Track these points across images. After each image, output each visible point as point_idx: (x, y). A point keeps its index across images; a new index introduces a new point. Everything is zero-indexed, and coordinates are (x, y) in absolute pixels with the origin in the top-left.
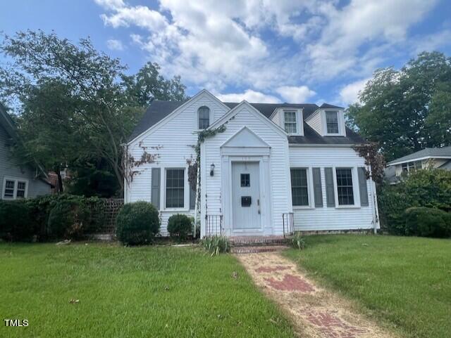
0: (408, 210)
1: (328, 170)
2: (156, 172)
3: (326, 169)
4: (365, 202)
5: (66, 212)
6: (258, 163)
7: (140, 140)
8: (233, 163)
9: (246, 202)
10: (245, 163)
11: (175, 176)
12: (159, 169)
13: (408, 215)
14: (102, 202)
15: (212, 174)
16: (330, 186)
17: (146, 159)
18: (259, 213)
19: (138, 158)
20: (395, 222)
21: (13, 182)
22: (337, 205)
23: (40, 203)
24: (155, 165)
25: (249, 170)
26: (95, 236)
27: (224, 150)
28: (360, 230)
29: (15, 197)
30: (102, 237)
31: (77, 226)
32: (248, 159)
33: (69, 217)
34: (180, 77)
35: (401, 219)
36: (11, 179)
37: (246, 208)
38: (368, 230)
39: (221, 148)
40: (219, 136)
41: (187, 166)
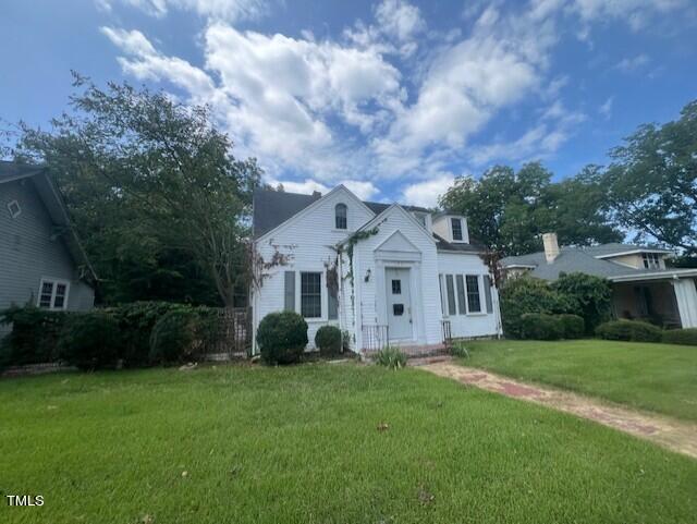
0: (523, 316)
1: (459, 277)
2: (289, 276)
3: (458, 276)
4: (490, 310)
5: (181, 327)
6: (408, 269)
7: (271, 237)
8: (387, 268)
9: (398, 310)
10: (396, 269)
11: (311, 280)
12: (294, 273)
13: (524, 321)
14: (215, 313)
15: (367, 279)
16: (461, 293)
17: (278, 260)
18: (411, 322)
19: (268, 259)
20: (511, 328)
21: (51, 285)
22: (468, 313)
23: (130, 314)
24: (288, 268)
25: (400, 277)
26: (208, 356)
27: (378, 253)
28: (487, 336)
29: (52, 308)
30: (217, 357)
31: (196, 344)
32: (400, 265)
33: (187, 333)
34: (255, 160)
35: (516, 324)
36: (49, 281)
37: (399, 317)
38: (493, 336)
39: (375, 251)
40: (372, 237)
41: (325, 270)
